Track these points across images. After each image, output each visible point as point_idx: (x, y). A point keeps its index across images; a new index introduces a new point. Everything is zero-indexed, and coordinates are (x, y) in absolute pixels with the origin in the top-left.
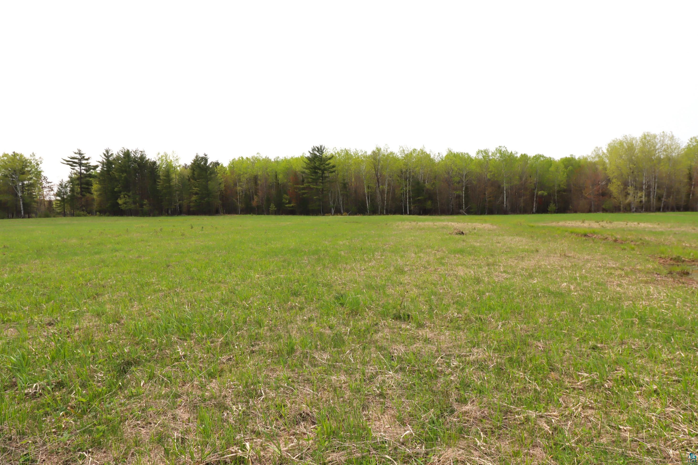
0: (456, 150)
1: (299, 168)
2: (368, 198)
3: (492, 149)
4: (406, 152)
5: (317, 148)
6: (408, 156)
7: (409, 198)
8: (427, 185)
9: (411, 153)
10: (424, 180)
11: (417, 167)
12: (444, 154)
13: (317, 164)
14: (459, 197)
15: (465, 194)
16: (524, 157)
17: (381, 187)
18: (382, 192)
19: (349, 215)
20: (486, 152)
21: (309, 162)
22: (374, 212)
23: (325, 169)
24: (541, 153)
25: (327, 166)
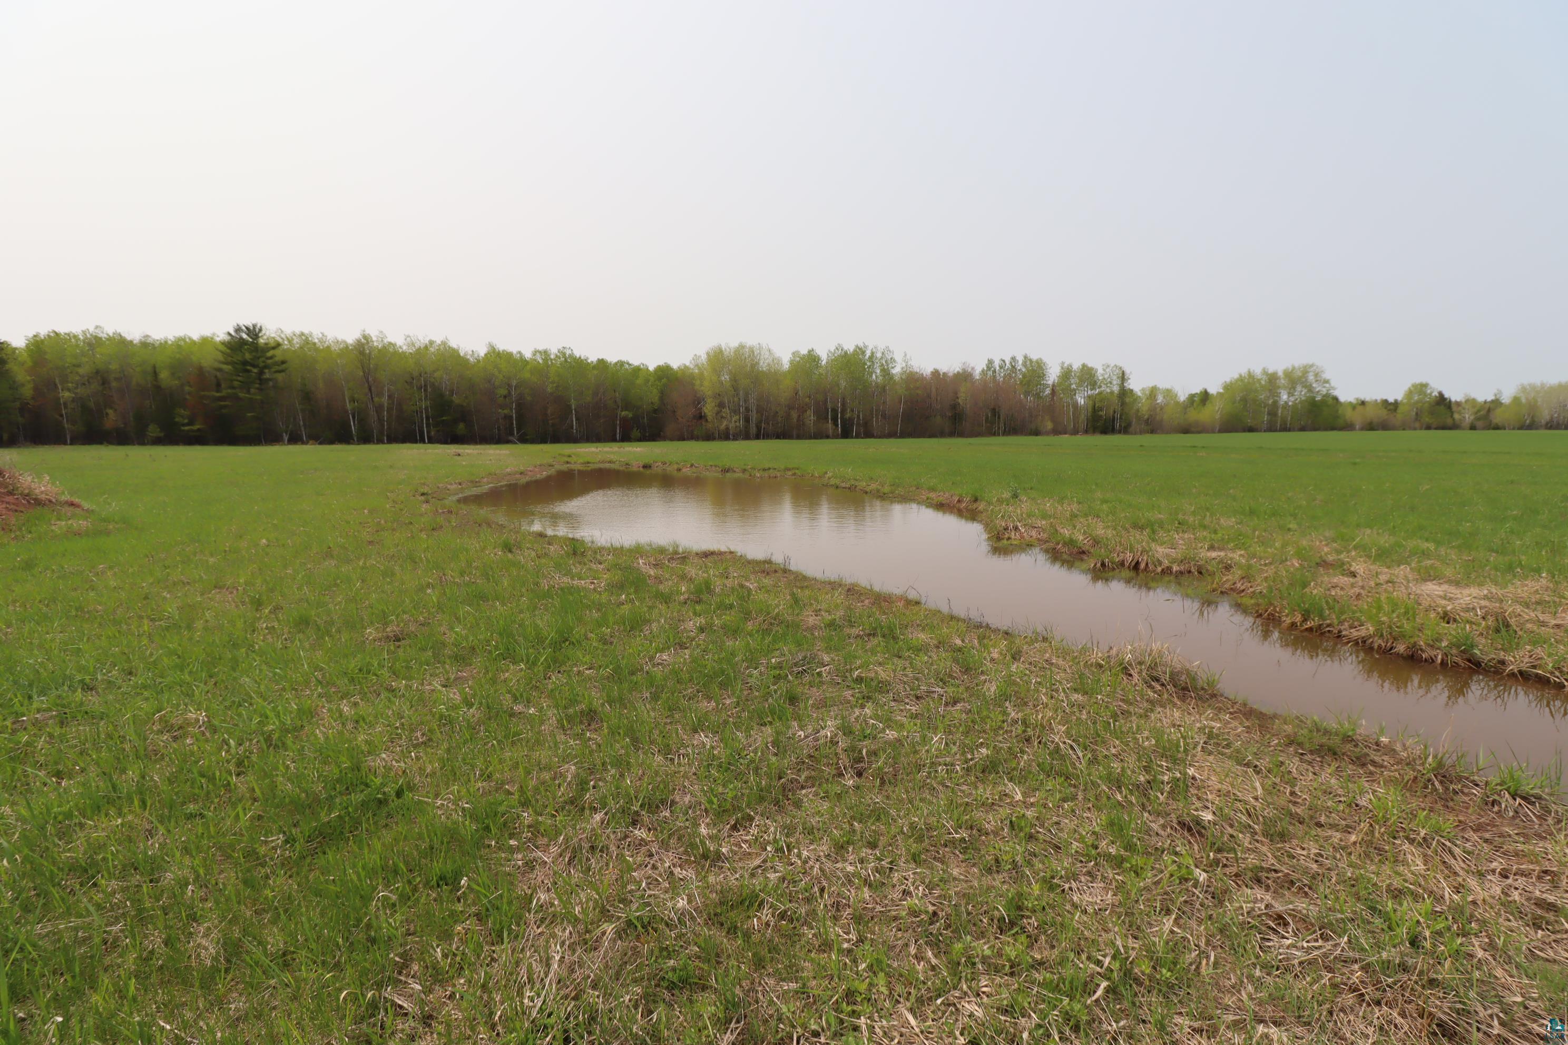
0: (503, 346)
1: (209, 360)
2: (354, 418)
3: (554, 351)
4: (417, 346)
5: (247, 328)
6: (422, 352)
7: (427, 418)
8: (456, 399)
9: (426, 347)
10: (452, 392)
11: (438, 370)
12: (482, 351)
13: (248, 356)
14: (508, 418)
15: (516, 413)
16: (601, 362)
17: (376, 399)
18: (379, 408)
19: (321, 443)
20: (546, 353)
21: (228, 351)
22: (366, 438)
23: (266, 367)
24: (624, 359)
25: (269, 361)
